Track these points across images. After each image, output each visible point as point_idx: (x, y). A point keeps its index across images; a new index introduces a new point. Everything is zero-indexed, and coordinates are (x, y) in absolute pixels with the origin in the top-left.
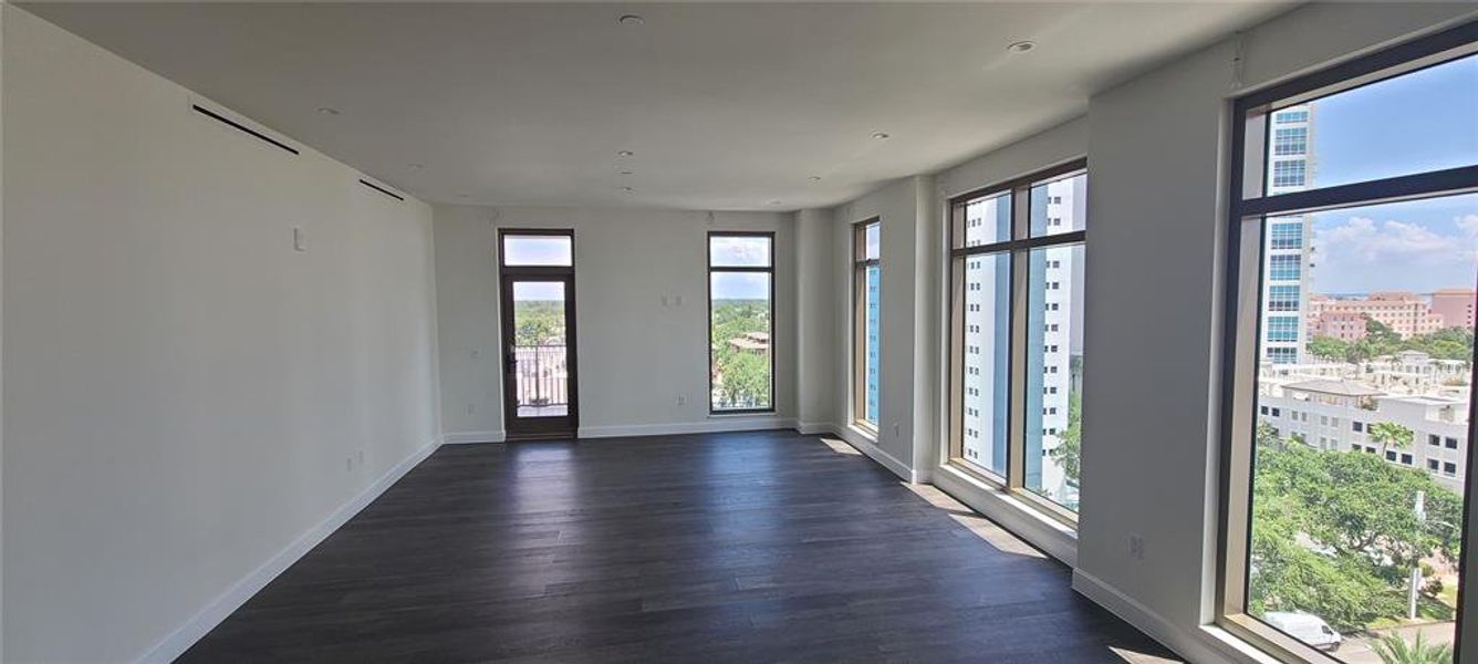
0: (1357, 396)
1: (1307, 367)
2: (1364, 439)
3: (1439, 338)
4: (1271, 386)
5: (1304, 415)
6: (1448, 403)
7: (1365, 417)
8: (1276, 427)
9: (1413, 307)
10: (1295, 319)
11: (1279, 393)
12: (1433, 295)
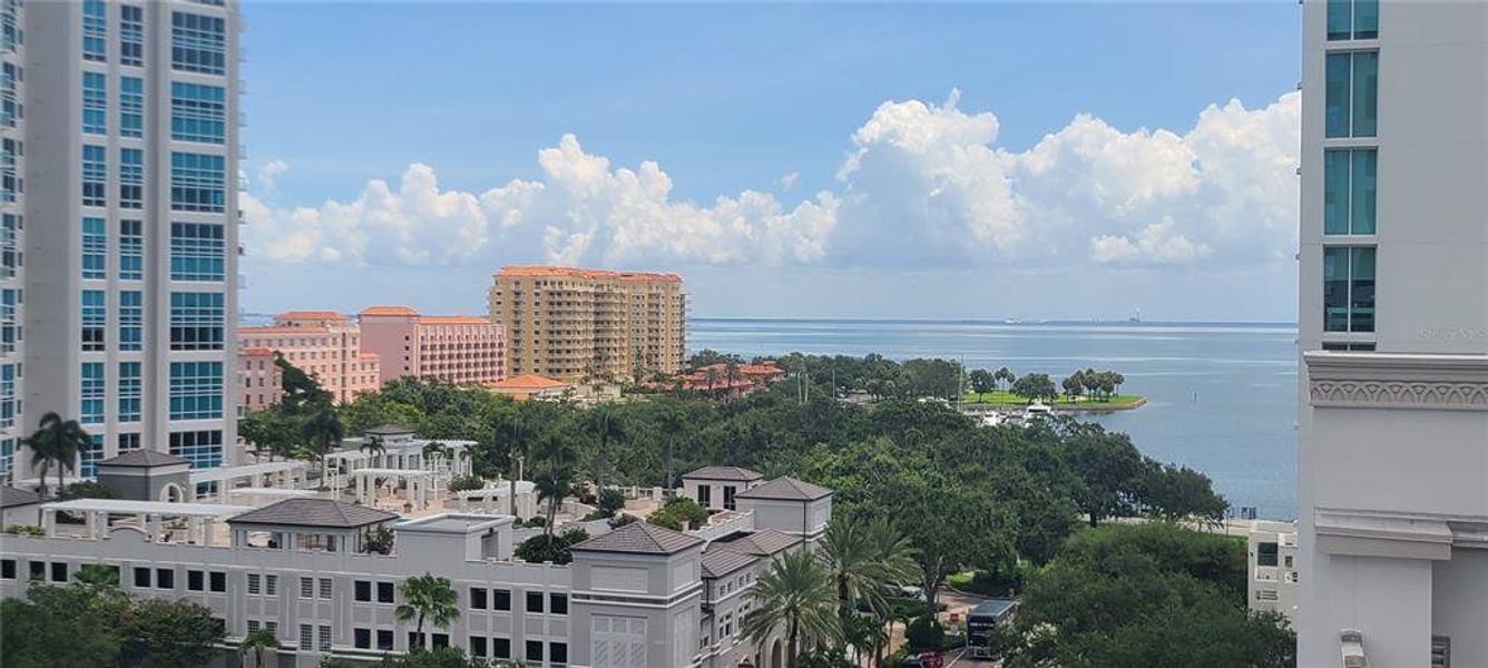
0: (359, 527)
1: (243, 471)
2: (376, 616)
3: (390, 398)
4: (209, 521)
5: (271, 579)
6: (489, 524)
7: (376, 570)
8: (221, 616)
9: (339, 341)
10: (218, 366)
11: (222, 536)
12: (359, 316)
